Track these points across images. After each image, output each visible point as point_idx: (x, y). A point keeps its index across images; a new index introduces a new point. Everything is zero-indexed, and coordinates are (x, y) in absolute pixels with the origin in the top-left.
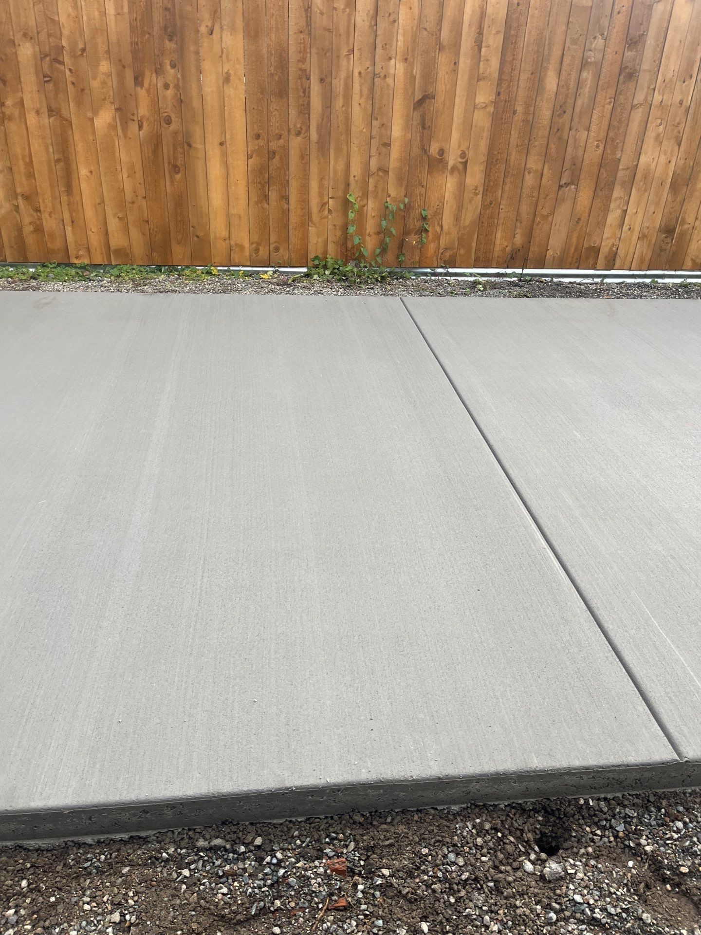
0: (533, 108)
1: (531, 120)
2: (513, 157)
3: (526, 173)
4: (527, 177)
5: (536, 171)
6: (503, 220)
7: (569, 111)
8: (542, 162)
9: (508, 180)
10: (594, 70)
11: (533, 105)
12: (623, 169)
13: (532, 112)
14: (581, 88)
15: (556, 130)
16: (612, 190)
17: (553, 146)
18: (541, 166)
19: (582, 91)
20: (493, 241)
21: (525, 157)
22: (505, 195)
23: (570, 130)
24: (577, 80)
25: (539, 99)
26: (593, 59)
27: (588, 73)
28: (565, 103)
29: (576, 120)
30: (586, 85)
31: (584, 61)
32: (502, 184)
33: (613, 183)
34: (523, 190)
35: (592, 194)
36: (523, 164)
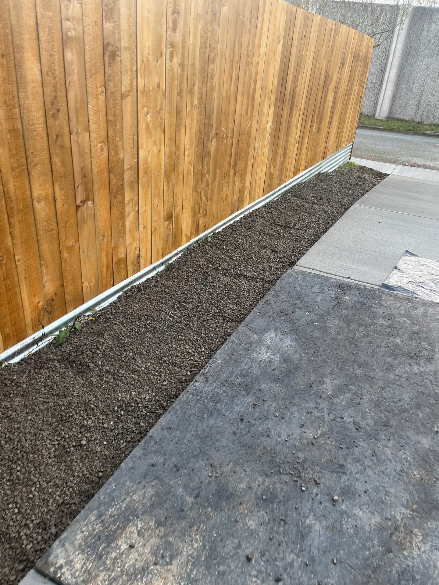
0: (17, 110)
1: (20, 126)
2: (11, 187)
3: (35, 203)
4: (38, 206)
5: (46, 198)
6: (24, 274)
7: (63, 109)
8: (51, 183)
9: (15, 220)
10: (78, 48)
11: (17, 105)
12: (128, 169)
13: (18, 116)
14: (69, 75)
15: (55, 137)
16: (123, 194)
17: (56, 160)
18: (51, 189)
19: (70, 78)
20: (20, 305)
21: (27, 181)
22: (18, 241)
23: (70, 134)
24: (62, 64)
25: (22, 95)
26: (73, 32)
27: (72, 53)
28: (55, 97)
29: (73, 120)
30: (73, 70)
31: (64, 36)
32: (8, 229)
33: (123, 186)
34: (39, 226)
35: (108, 204)
36: (28, 192)
